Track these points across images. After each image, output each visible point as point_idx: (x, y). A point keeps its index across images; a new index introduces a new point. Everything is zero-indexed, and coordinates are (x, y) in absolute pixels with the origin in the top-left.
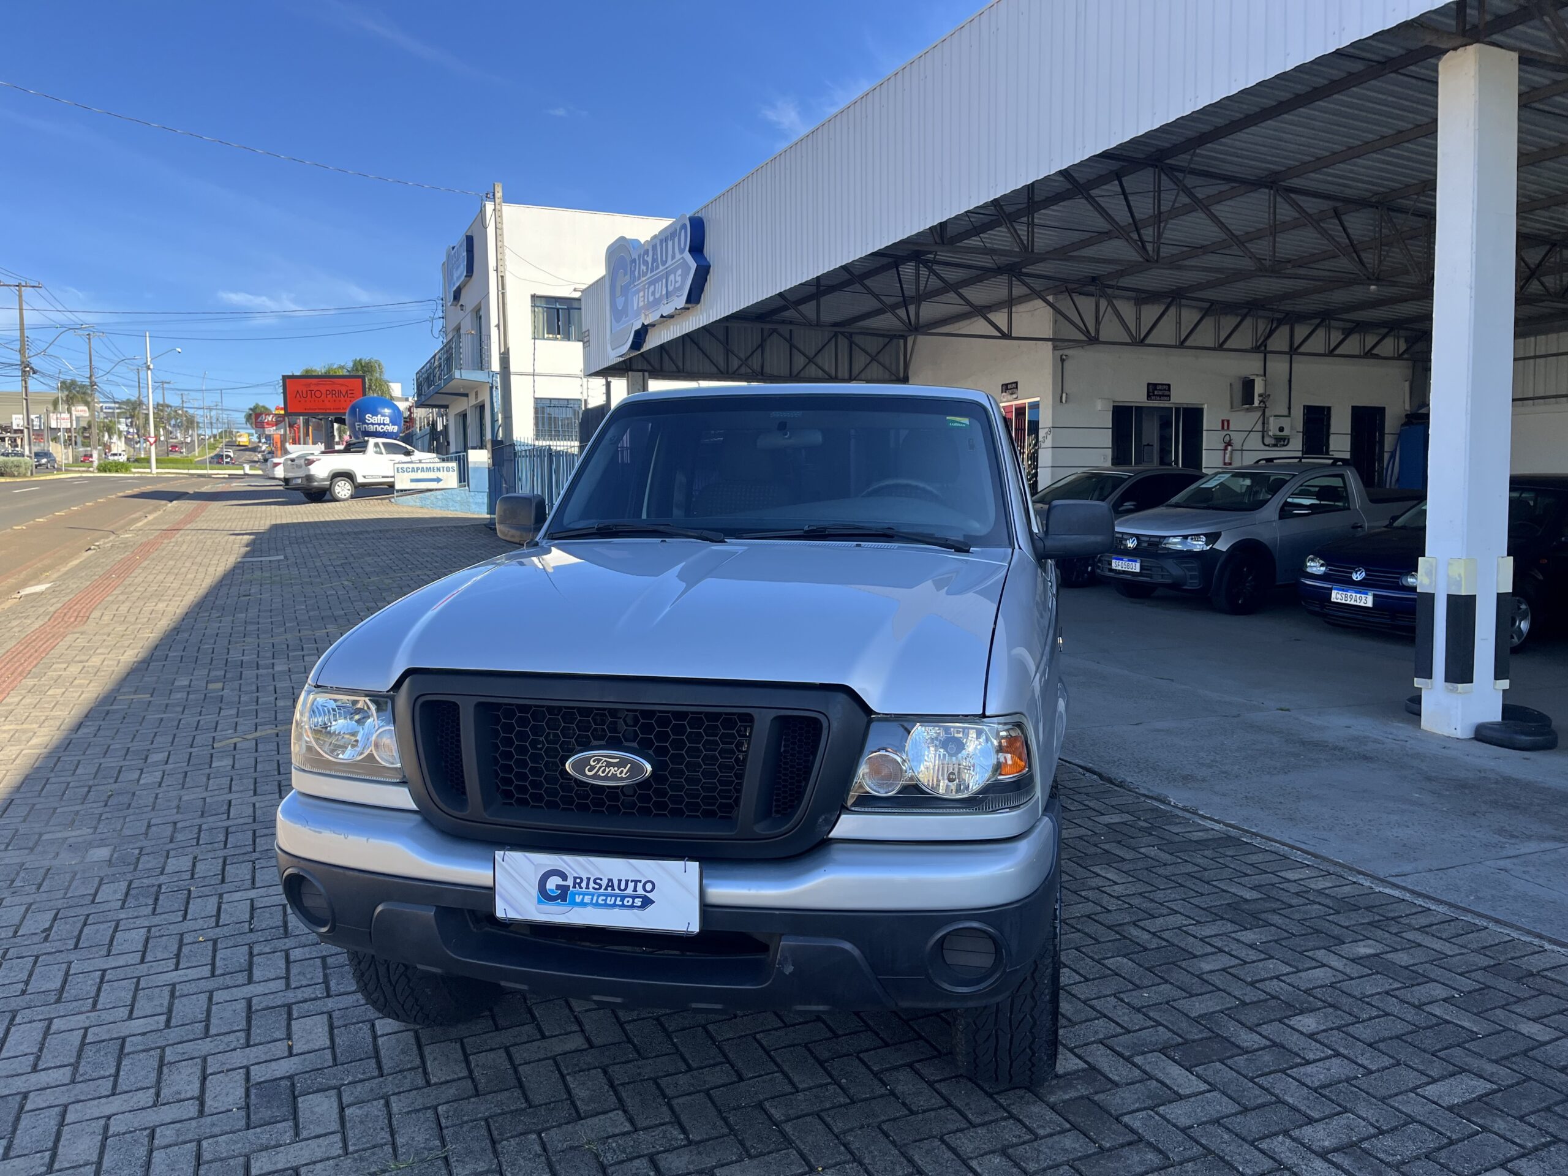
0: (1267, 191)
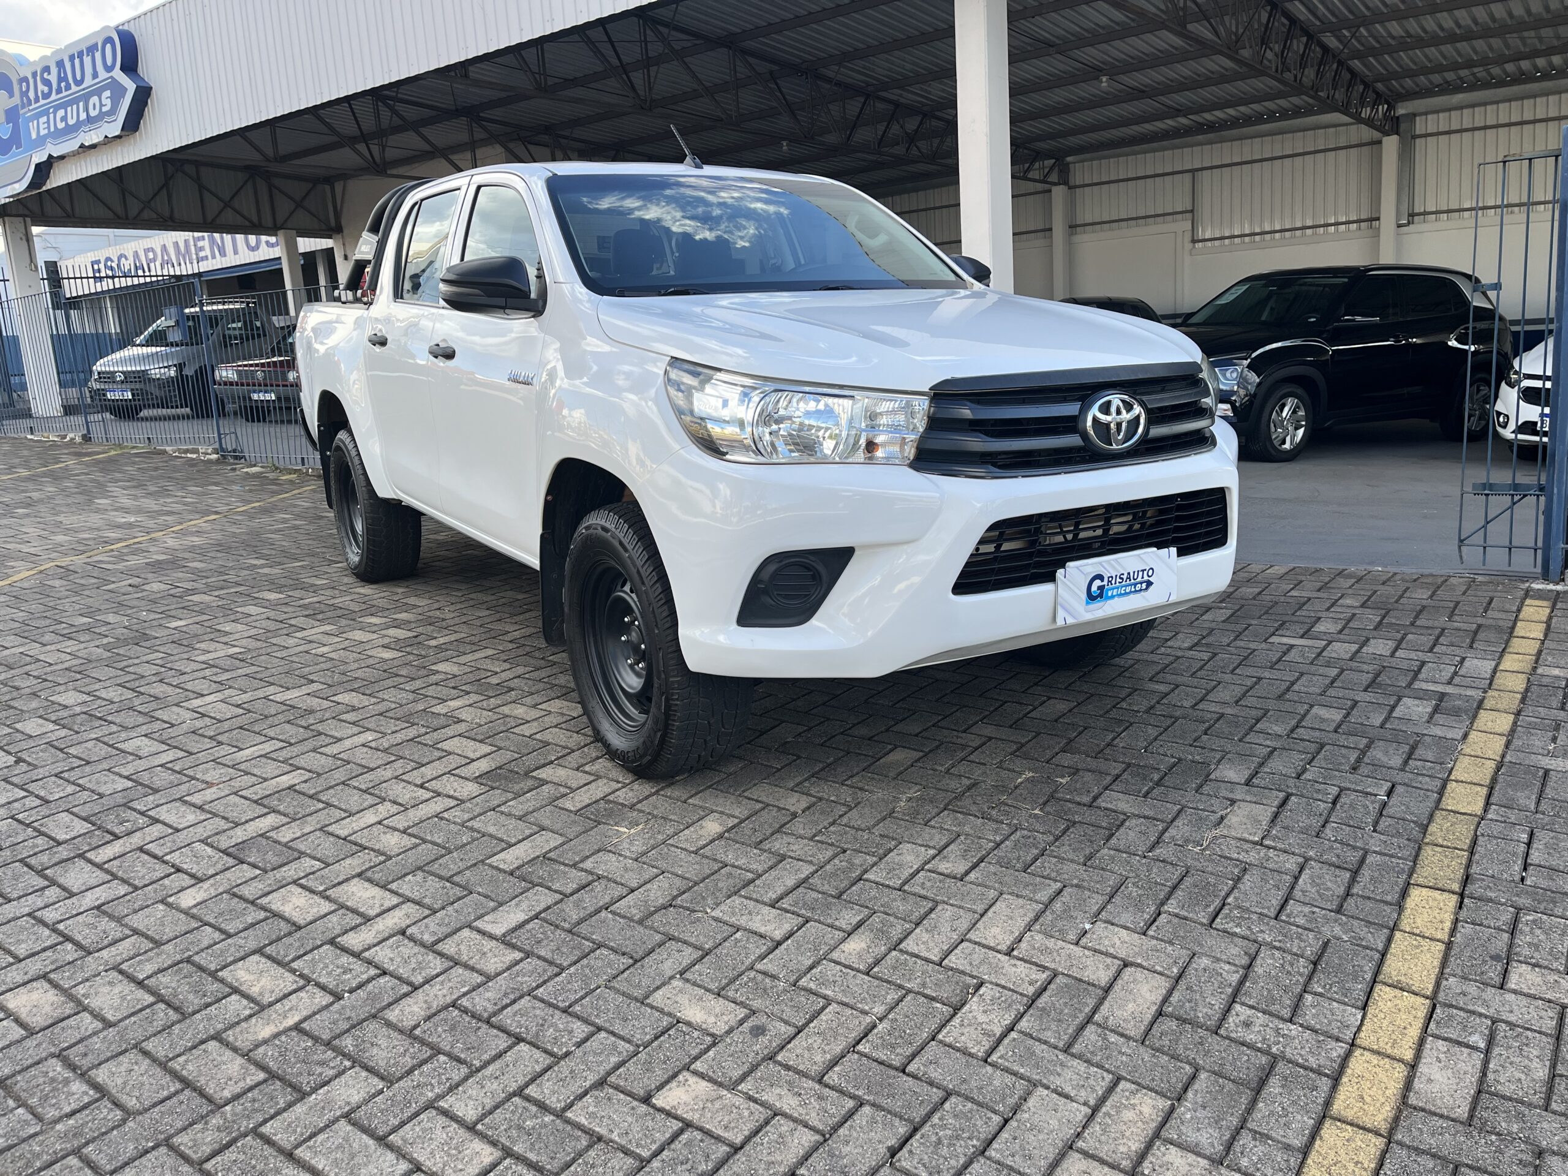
0: (726, 50)
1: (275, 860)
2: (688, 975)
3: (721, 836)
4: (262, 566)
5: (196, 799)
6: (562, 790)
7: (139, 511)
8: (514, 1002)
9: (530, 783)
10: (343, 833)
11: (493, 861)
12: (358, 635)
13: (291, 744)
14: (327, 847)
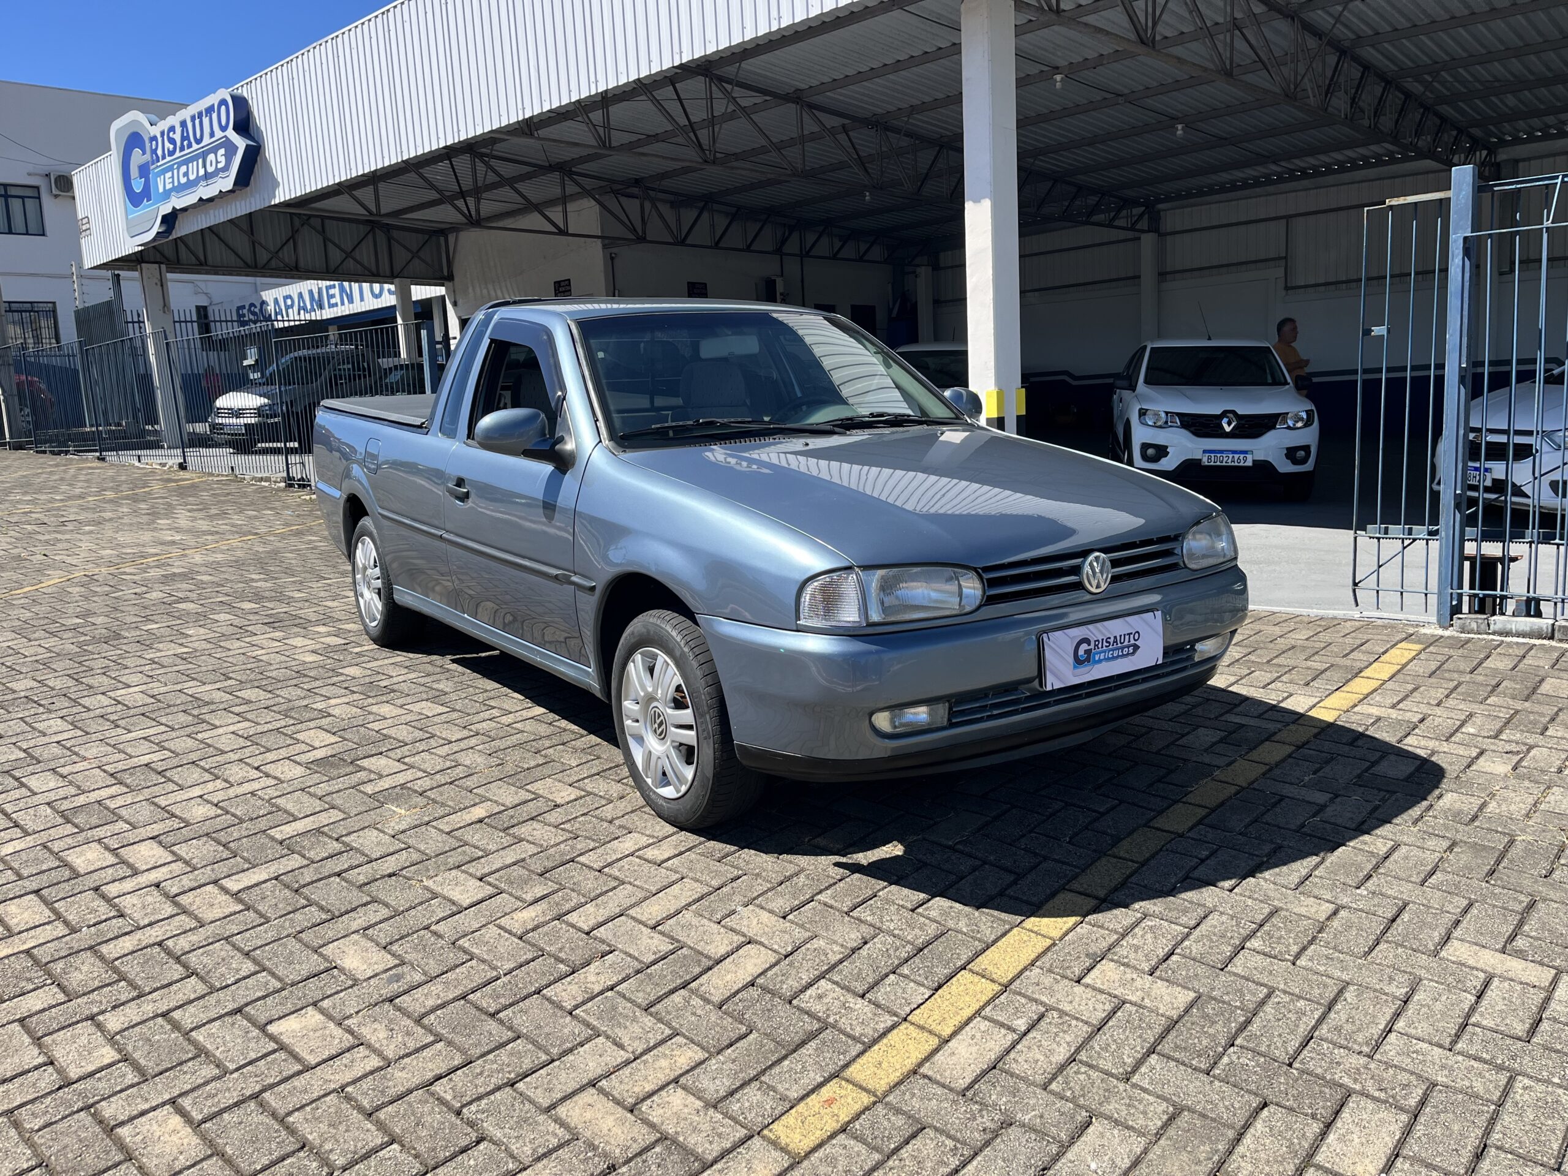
1: (94, 821)
2: (370, 932)
3: (481, 821)
4: (260, 580)
5: (64, 771)
6: (373, 776)
7: (189, 531)
8: (212, 943)
9: (351, 769)
10: (163, 803)
11: (272, 832)
12: (298, 642)
13: (173, 729)
14: (145, 812)
